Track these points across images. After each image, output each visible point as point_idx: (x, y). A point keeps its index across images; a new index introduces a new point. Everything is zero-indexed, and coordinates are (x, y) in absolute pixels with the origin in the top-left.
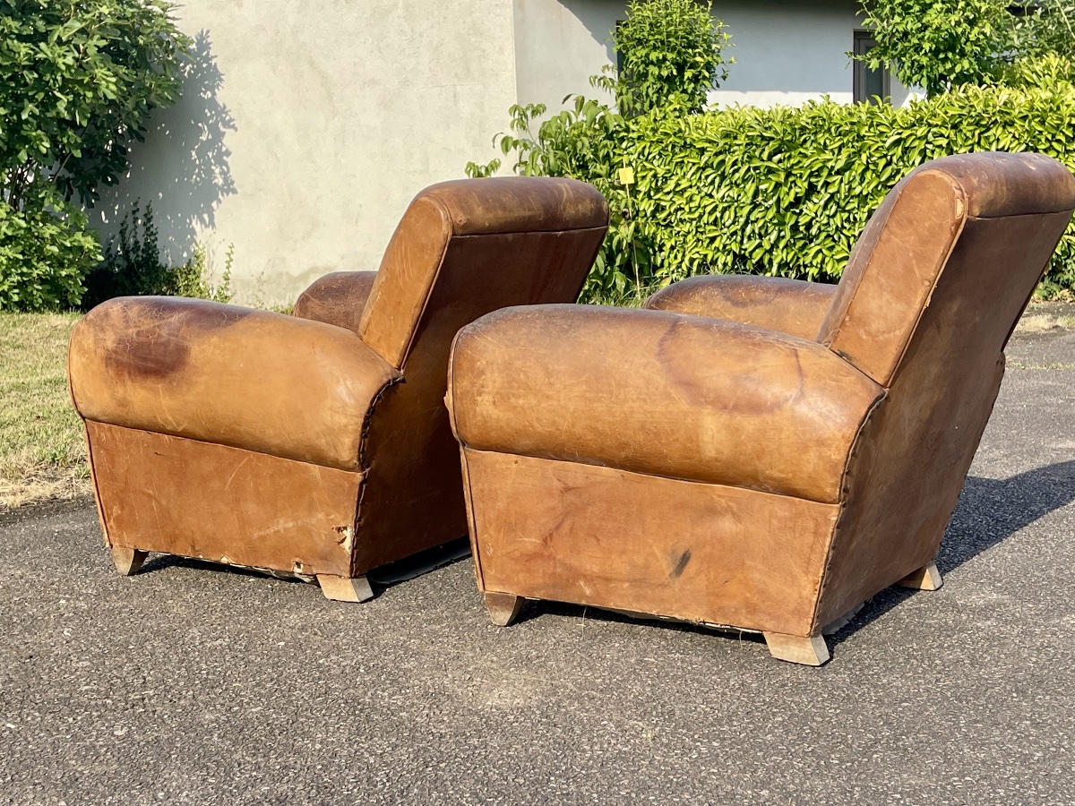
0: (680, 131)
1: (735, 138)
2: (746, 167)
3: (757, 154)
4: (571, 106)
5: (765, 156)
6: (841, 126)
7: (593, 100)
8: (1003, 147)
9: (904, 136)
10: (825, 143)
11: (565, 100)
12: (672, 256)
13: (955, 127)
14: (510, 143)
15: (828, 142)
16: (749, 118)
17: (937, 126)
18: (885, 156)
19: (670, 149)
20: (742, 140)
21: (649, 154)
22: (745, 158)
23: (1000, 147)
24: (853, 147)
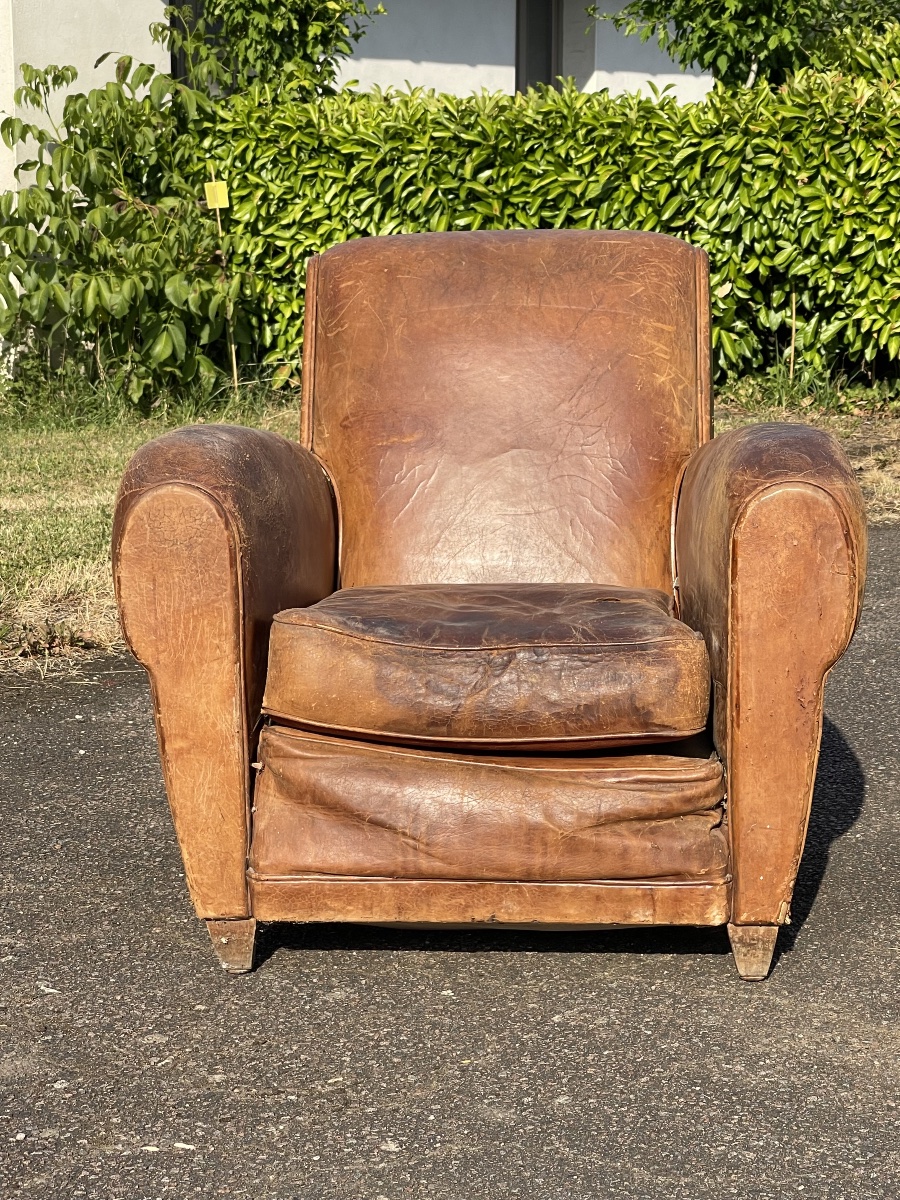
0: (310, 124)
1: (411, 140)
2: (432, 189)
3: (451, 167)
5: (467, 171)
6: (594, 129)
7: (147, 62)
8: (869, 171)
9: (703, 149)
10: (568, 154)
11: (100, 61)
12: (293, 331)
13: (788, 137)
14: (16, 129)
15: (572, 154)
16: (432, 109)
17: (760, 134)
18: (669, 180)
19: (294, 152)
20: (422, 143)
21: (254, 159)
22: (430, 175)
23: (863, 171)
24: (615, 163)
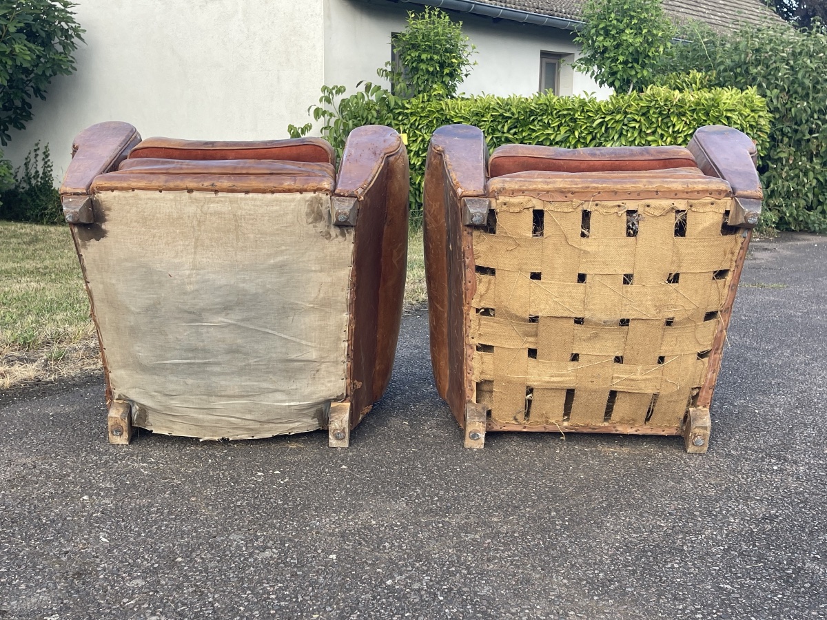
0: (442, 109)
1: (483, 116)
2: (491, 137)
3: (499, 127)
4: (362, 88)
5: (506, 129)
6: (560, 111)
7: (378, 85)
8: (679, 129)
9: (606, 120)
10: (548, 122)
11: (358, 84)
13: (643, 115)
14: (320, 113)
15: (550, 122)
16: (492, 103)
17: (631, 113)
18: (591, 133)
19: (435, 122)
20: (488, 117)
21: (419, 125)
22: (490, 131)
23: (676, 129)
24: (568, 126)
